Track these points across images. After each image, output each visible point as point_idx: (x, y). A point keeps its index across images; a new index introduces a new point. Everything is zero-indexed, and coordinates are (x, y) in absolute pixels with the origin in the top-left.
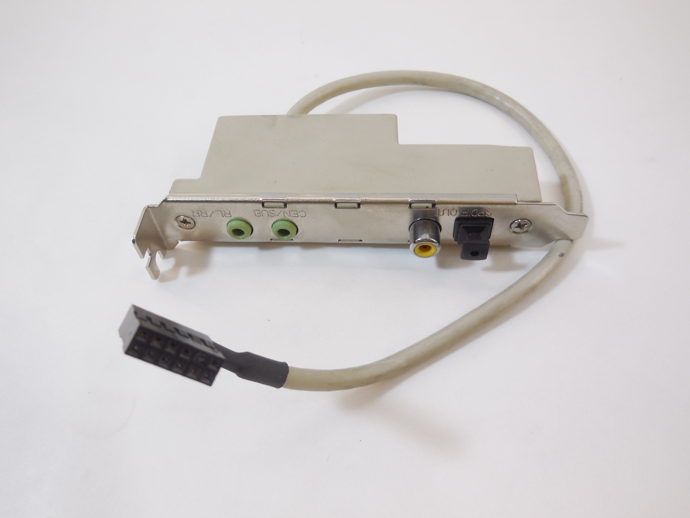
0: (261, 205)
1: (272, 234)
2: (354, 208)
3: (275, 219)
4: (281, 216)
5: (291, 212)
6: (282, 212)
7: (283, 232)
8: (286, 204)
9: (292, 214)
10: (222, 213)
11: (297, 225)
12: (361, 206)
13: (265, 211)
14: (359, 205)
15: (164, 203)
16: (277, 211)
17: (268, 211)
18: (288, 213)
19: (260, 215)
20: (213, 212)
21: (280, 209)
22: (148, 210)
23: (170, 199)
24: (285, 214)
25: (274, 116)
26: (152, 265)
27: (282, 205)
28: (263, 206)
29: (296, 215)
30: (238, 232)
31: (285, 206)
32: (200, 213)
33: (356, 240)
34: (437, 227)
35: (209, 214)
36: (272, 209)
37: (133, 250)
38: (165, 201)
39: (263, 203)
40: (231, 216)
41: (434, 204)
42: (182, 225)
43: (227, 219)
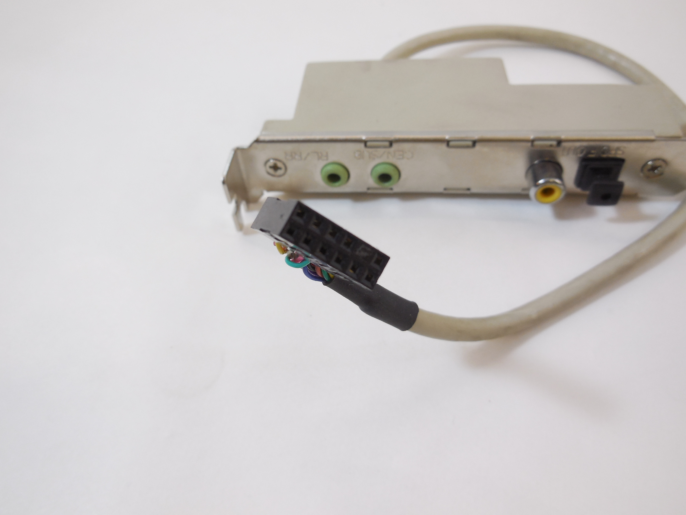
0: (363, 145)
1: (372, 182)
2: (467, 147)
3: (377, 161)
4: (384, 159)
5: (396, 152)
6: (386, 153)
7: (385, 178)
8: (391, 143)
9: (398, 155)
10: (318, 156)
11: (400, 169)
12: (476, 144)
13: (366, 152)
14: (474, 143)
15: (256, 144)
16: (381, 151)
17: (370, 152)
18: (393, 154)
19: (361, 156)
20: (308, 154)
21: (384, 149)
22: (238, 151)
23: (262, 138)
24: (389, 155)
25: (369, 61)
26: (237, 215)
27: (387, 144)
28: (366, 146)
29: (401, 158)
30: (333, 178)
31: (391, 145)
32: (294, 155)
33: (463, 189)
34: (558, 170)
35: (304, 156)
36: (375, 149)
38: (257, 141)
39: (365, 142)
40: (327, 159)
41: (560, 142)
42: (271, 171)
43: (322, 163)
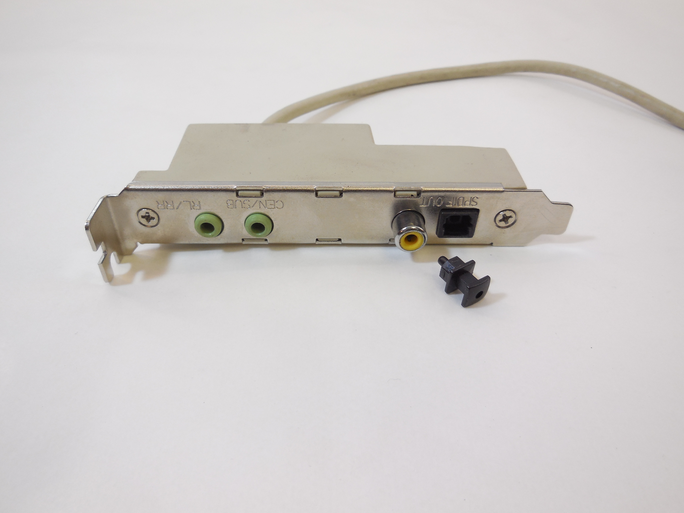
0: (234, 194)
1: (246, 233)
2: (335, 197)
3: (251, 211)
4: (256, 209)
5: (268, 202)
6: (258, 202)
7: (257, 227)
8: (262, 192)
9: (269, 204)
10: (190, 205)
11: (273, 219)
12: (343, 194)
13: (239, 201)
14: (341, 193)
15: (125, 192)
16: (253, 200)
17: (242, 201)
18: (264, 204)
19: (233, 206)
20: (180, 203)
21: (256, 199)
22: (106, 199)
23: (133, 187)
24: (261, 204)
25: (247, 124)
26: (105, 263)
27: (258, 193)
28: (237, 195)
29: (273, 207)
30: (207, 227)
31: (262, 195)
32: (165, 204)
33: (335, 240)
34: (420, 220)
35: (176, 205)
36: (247, 199)
37: (85, 238)
38: (127, 189)
39: (237, 191)
40: (200, 209)
41: (419, 193)
42: (144, 221)
43: (196, 213)
